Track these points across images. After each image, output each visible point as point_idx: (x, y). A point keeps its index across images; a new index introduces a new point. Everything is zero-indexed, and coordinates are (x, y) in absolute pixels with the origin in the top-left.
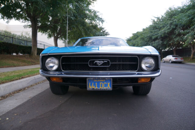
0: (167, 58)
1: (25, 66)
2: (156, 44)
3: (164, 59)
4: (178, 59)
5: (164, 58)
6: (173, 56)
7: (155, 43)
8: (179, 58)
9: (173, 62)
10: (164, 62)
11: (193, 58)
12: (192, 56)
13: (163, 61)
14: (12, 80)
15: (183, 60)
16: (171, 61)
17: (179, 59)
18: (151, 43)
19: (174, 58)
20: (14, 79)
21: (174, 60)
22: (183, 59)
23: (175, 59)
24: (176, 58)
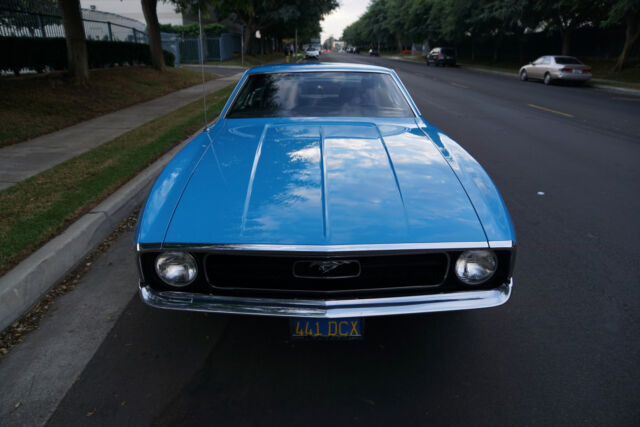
0: (537, 66)
1: (57, 129)
2: (504, 10)
3: (525, 67)
4: (574, 71)
5: (527, 63)
6: (558, 61)
7: (501, 8)
8: (576, 68)
9: (556, 82)
10: (527, 79)
11: (625, 66)
12: (622, 57)
13: (524, 75)
14: (37, 243)
15: (589, 75)
16: (548, 77)
17: (577, 73)
18: (489, 5)
19: (562, 66)
20: (41, 237)
21: (560, 75)
22: (589, 71)
23: (563, 70)
24: (569, 66)
